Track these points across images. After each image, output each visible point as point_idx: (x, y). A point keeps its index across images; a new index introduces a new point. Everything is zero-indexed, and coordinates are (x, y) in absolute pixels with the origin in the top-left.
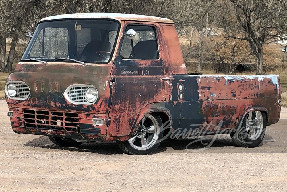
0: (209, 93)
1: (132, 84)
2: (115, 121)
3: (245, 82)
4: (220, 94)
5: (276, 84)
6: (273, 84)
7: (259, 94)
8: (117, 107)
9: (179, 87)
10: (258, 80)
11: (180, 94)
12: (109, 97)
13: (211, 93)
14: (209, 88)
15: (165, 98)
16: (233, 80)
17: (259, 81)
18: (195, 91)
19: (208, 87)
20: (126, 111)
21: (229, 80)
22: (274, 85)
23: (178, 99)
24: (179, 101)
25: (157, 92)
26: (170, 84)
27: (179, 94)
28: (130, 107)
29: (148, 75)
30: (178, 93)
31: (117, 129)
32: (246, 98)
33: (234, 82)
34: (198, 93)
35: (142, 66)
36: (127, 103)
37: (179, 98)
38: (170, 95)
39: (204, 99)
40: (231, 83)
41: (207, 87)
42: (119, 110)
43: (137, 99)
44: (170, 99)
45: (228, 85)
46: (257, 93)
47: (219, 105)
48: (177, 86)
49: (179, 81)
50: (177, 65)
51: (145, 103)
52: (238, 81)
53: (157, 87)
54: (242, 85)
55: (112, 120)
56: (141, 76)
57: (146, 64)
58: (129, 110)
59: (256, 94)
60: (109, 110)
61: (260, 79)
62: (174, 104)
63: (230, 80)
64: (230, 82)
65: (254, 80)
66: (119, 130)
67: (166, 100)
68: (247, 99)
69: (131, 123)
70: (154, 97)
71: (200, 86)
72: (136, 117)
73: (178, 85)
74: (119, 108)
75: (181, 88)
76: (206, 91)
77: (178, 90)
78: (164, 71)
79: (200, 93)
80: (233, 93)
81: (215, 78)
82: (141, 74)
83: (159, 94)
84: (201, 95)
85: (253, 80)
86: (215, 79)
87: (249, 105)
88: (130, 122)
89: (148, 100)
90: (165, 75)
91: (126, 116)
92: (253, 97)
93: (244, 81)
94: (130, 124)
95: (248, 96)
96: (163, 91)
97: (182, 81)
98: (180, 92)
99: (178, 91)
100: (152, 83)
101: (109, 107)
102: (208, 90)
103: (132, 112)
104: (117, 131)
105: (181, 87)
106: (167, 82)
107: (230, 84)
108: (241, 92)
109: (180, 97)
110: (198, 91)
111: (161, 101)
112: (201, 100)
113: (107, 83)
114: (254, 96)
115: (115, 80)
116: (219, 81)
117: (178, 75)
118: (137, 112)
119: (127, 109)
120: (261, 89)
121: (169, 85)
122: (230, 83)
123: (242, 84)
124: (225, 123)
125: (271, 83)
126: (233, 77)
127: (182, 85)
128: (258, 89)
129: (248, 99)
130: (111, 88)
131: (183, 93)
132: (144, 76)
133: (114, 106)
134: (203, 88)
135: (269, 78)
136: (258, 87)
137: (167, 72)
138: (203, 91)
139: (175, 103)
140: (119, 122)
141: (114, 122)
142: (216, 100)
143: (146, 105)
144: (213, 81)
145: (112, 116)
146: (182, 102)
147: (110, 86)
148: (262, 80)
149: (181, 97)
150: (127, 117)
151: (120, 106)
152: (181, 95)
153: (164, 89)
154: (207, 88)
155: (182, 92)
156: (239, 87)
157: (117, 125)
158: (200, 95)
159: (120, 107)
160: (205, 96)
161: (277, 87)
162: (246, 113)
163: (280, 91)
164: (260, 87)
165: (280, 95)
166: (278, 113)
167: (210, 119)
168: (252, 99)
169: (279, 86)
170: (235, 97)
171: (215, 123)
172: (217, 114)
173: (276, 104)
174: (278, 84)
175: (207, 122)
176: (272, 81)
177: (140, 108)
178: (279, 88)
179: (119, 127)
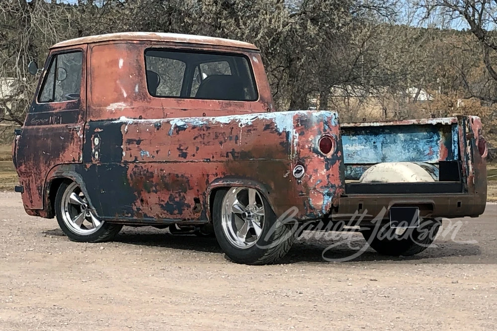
0: (138, 151)
1: (37, 138)
2: (26, 187)
3: (208, 128)
4: (157, 152)
5: (287, 130)
6: (277, 130)
7: (238, 153)
9: (94, 140)
11: (95, 152)
13: (141, 150)
14: (139, 142)
15: (74, 158)
16: (185, 127)
17: (241, 125)
18: (117, 146)
19: (137, 139)
21: (176, 127)
22: (280, 134)
23: (93, 159)
24: (94, 162)
25: (64, 149)
26: (81, 136)
27: (93, 151)
28: (35, 169)
29: (60, 124)
30: (92, 149)
32: (207, 159)
33: (185, 129)
34: (122, 150)
35: (54, 112)
36: (31, 163)
37: (94, 157)
38: (79, 153)
39: (130, 161)
40: (180, 132)
41: (135, 140)
42: (25, 173)
43: (42, 158)
44: (79, 159)
45: (173, 136)
46: (233, 150)
47: (154, 171)
48: (92, 139)
49: (95, 131)
50: (101, 106)
51: (49, 163)
52: (194, 127)
53: (64, 141)
54: (201, 135)
55: (24, 185)
56: (52, 126)
57: (60, 108)
58: (34, 173)
59: (230, 152)
61: (243, 122)
62: (87, 168)
63: (179, 127)
64: (179, 129)
65: (229, 123)
66: (32, 201)
67: (74, 160)
68: (210, 161)
70: (61, 156)
71: (125, 138)
73: (93, 137)
75: (97, 141)
76: (134, 146)
77: (93, 144)
78: (80, 117)
79: (125, 149)
80: (182, 150)
81: (152, 123)
82: (52, 123)
83: (67, 152)
84: (126, 153)
85: (227, 124)
86: (152, 125)
87: (217, 175)
88: (39, 190)
89: (53, 159)
90: (79, 122)
91: (34, 182)
92: (224, 159)
93: (206, 127)
94: (39, 194)
95: (213, 157)
96: (71, 147)
97: (99, 130)
98: (95, 148)
99: (93, 147)
100: (60, 134)
101: (17, 169)
102: (137, 146)
103: (38, 176)
106: (78, 132)
107: (178, 133)
108: (198, 149)
110: (122, 147)
111: (69, 161)
112: (126, 163)
114: (227, 156)
115: (22, 132)
116: (158, 129)
117: (99, 121)
119: (33, 171)
120: (243, 143)
121: (79, 137)
122: (178, 132)
123: (202, 132)
124: (175, 206)
125: (272, 128)
126: (186, 121)
127: (98, 138)
128: (236, 143)
129: (213, 161)
130: (16, 144)
131: (99, 150)
132: (55, 126)
133: (20, 167)
134: (130, 142)
135: (268, 119)
136: (237, 138)
137: (82, 118)
138: (128, 146)
139: (88, 165)
140: (30, 189)
141: (26, 189)
142: (149, 162)
143: (51, 167)
144: (148, 130)
145: (23, 181)
146: (98, 164)
147: (16, 141)
148: (250, 124)
149: (97, 157)
150: (36, 183)
151: (25, 167)
152: (97, 153)
153: (72, 144)
154: (135, 142)
155: (98, 149)
156: (195, 139)
157: (29, 194)
158: (124, 154)
159: (25, 169)
160: (131, 156)
161: (291, 137)
162: (209, 190)
163: (303, 147)
164: (240, 138)
165: (301, 157)
166: (300, 195)
167: (145, 195)
168: (222, 162)
169: (297, 135)
170: (186, 158)
171: (156, 204)
172: (154, 189)
173: (287, 175)
174: (295, 130)
175: (142, 201)
176: (276, 126)
177: (45, 171)
178: (296, 140)
179: (31, 197)
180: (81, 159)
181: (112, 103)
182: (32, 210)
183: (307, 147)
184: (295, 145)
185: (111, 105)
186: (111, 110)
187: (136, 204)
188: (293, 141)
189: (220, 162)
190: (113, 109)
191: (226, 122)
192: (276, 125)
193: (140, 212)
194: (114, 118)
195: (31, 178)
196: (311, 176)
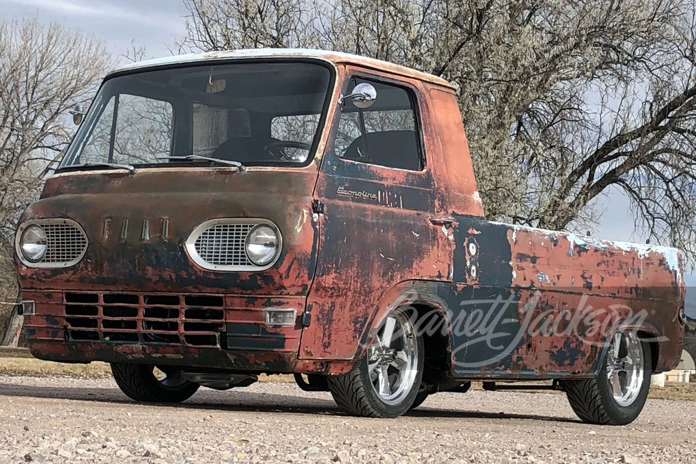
0: (534, 272)
1: (363, 225)
2: (320, 316)
3: (612, 254)
4: (558, 277)
5: (675, 269)
6: (668, 268)
7: (641, 290)
8: (329, 280)
9: (468, 247)
10: (639, 254)
11: (471, 266)
12: (310, 250)
13: (538, 272)
14: (534, 260)
15: (439, 272)
16: (586, 247)
17: (640, 256)
18: (503, 262)
19: (531, 255)
20: (349, 294)
21: (576, 246)
22: (670, 272)
23: (467, 276)
24: (469, 283)
25: (420, 253)
26: (450, 237)
27: (468, 264)
28: (359, 284)
29: (400, 207)
30: (466, 261)
31: (326, 339)
32: (613, 294)
33: (587, 250)
34: (511, 269)
35: (385, 183)
36: (353, 271)
37: (470, 275)
38: (449, 265)
39: (523, 286)
40: (582, 253)
41: (529, 257)
42: (331, 289)
43: (376, 265)
44: (449, 274)
45: (574, 257)
46: (637, 285)
47: (555, 304)
48: (465, 244)
49: (470, 231)
50: (464, 193)
51: (392, 277)
52: (596, 250)
53: (420, 241)
54: (604, 262)
55: (314, 313)
56: (383, 207)
57: (394, 179)
58: (355, 291)
59: (634, 288)
60: (309, 287)
61: (641, 253)
62: (457, 291)
63: (579, 246)
64: (580, 249)
65: (630, 252)
66: (329, 343)
67: (440, 276)
68: (615, 297)
69: (358, 326)
70: (415, 266)
71: (515, 250)
72: (371, 311)
73: (466, 241)
74: (333, 282)
75: (473, 249)
76: (527, 264)
77: (467, 254)
78: (436, 203)
79: (515, 268)
80: (586, 278)
81: (545, 235)
82: (383, 203)
83: (426, 259)
84: (517, 274)
85: (627, 252)
86: (546, 238)
88: (356, 323)
89: (399, 269)
90: (438, 212)
91: (348, 307)
92: (628, 295)
93: (609, 252)
94: (356, 330)
95: (618, 292)
96: (435, 252)
97: (476, 232)
98: (470, 259)
99: (467, 257)
100: (410, 228)
101: (309, 279)
102: (531, 265)
103: (362, 298)
104: (326, 346)
105: (473, 247)
106: (444, 229)
107: (580, 255)
108: (603, 279)
109: (472, 273)
110: (511, 263)
111: (430, 277)
112: (518, 288)
113: (305, 216)
114: (631, 293)
115: (325, 209)
116: (555, 245)
117: (467, 216)
118: (374, 299)
119: (352, 288)
120: (644, 279)
121: (448, 238)
122: (579, 253)
123: (605, 258)
124: (568, 354)
125: (665, 265)
127: (474, 243)
128: (639, 277)
129: (618, 297)
130: (315, 229)
131: (478, 264)
132: (390, 209)
133: (322, 276)
134: (522, 257)
135: (660, 252)
136: (639, 273)
137: (442, 207)
138: (520, 264)
139: (460, 286)
140: (330, 321)
141: (318, 319)
142: (549, 291)
143: (394, 283)
144: (543, 244)
145: (314, 304)
146: (474, 287)
147: (314, 224)
148: (647, 256)
149: (474, 274)
150: (351, 310)
151: (336, 277)
152: (474, 268)
153: (435, 247)
154: (529, 259)
155: (476, 262)
156: (598, 266)
157: (325, 329)
158: (514, 274)
159: (335, 281)
160: (525, 279)
161: (678, 277)
164: (642, 272)
169: (681, 275)
170: (591, 290)
171: (546, 351)
173: (674, 319)
174: (679, 270)
178: (680, 281)
179: (329, 336)
180: (452, 275)
184: (680, 286)
189: (625, 298)
191: (627, 250)
192: (666, 261)
193: (520, 363)
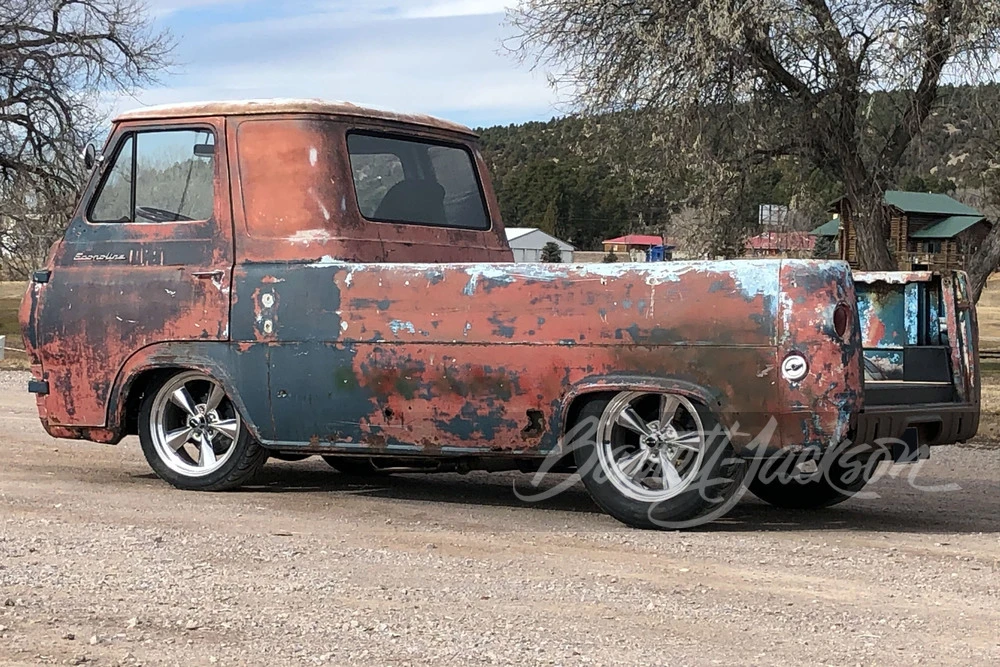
0: (383, 321)
1: (97, 289)
2: (58, 384)
3: (569, 284)
4: (435, 324)
5: (766, 293)
6: (741, 293)
7: (646, 331)
8: (54, 347)
9: (260, 298)
10: (648, 279)
11: (263, 321)
12: (28, 320)
13: (391, 319)
14: (384, 305)
15: (204, 330)
16: (507, 280)
17: (652, 281)
18: (325, 312)
19: (380, 300)
20: (81, 360)
21: (482, 279)
23: (257, 333)
24: (260, 339)
25: (176, 313)
26: (223, 291)
27: (259, 318)
28: (91, 350)
29: (157, 264)
30: (255, 315)
31: (69, 407)
32: (567, 341)
33: (507, 284)
34: (339, 319)
35: (141, 241)
36: (80, 338)
37: (261, 330)
38: (220, 322)
39: (361, 339)
40: (494, 290)
41: (375, 302)
42: (61, 356)
43: (111, 329)
44: (220, 332)
45: (475, 296)
46: (634, 325)
47: (428, 360)
48: (254, 296)
49: (264, 281)
50: (274, 235)
51: (134, 339)
52: (531, 282)
53: (177, 298)
54: (549, 297)
55: (51, 380)
56: (135, 268)
57: (157, 235)
58: (88, 358)
59: (627, 330)
60: (38, 355)
61: (657, 275)
62: (239, 350)
63: (491, 280)
64: (490, 283)
65: (621, 277)
66: (74, 410)
67: (205, 335)
68: (574, 344)
69: (100, 392)
70: (167, 325)
71: (346, 297)
72: (112, 377)
73: (257, 292)
74: (60, 350)
75: (268, 301)
76: (372, 312)
77: (257, 306)
78: (216, 253)
79: (346, 318)
80: (499, 322)
81: (417, 271)
82: (136, 263)
83: (184, 318)
84: (349, 324)
85: (616, 278)
86: (417, 275)
87: (590, 369)
88: (97, 389)
89: (146, 332)
90: (215, 263)
91: (85, 373)
92: (612, 341)
93: (564, 283)
94: (98, 397)
95: (582, 337)
96: (197, 309)
97: (275, 280)
98: (262, 314)
99: (258, 311)
100: (165, 286)
101: (35, 348)
102: (378, 312)
103: (99, 364)
104: (71, 412)
105: (268, 299)
106: (214, 282)
108: (541, 321)
109: (265, 329)
110: (338, 313)
111: (191, 337)
112: (350, 343)
114: (619, 336)
115: (52, 277)
116: (434, 283)
117: (270, 262)
118: (114, 365)
119: (83, 354)
120: (658, 313)
121: (221, 292)
122: (488, 290)
123: (552, 292)
124: (475, 424)
125: (730, 289)
126: (509, 268)
127: (271, 293)
128: (641, 313)
129: (581, 345)
130: (34, 300)
131: (276, 318)
132: (144, 268)
133: (45, 344)
134: (359, 303)
135: (718, 271)
136: (643, 305)
137: (223, 257)
138: (355, 312)
139: (245, 346)
140: (69, 388)
141: (57, 386)
142: (413, 343)
143: (138, 346)
144: (407, 283)
145: (50, 372)
146: (270, 344)
147: (34, 294)
148: (673, 279)
149: (270, 330)
150: (90, 377)
151: (61, 345)
152: (268, 322)
153: (199, 305)
154: (374, 305)
155: (273, 315)
156: (533, 302)
157: (66, 396)
158: (344, 325)
159: (62, 348)
160: (364, 331)
161: (775, 305)
162: (569, 396)
163: (804, 325)
164: (652, 305)
165: (800, 340)
166: (794, 409)
167: (398, 404)
168: (606, 346)
169: (790, 302)
170: (510, 337)
171: (425, 420)
172: (425, 392)
173: (765, 372)
174: (784, 294)
175: (388, 413)
176: (740, 285)
177: (121, 355)
178: (788, 312)
179: (72, 403)
180: (225, 333)
181: (301, 229)
182: (68, 429)
183: (811, 324)
184: (785, 320)
185: (298, 232)
186: (301, 242)
187: (371, 419)
188: (781, 314)
189: (601, 345)
190: (305, 242)
191: (614, 275)
192: (737, 283)
193: (380, 434)
194: (308, 259)
195: (74, 367)
196: (819, 376)
